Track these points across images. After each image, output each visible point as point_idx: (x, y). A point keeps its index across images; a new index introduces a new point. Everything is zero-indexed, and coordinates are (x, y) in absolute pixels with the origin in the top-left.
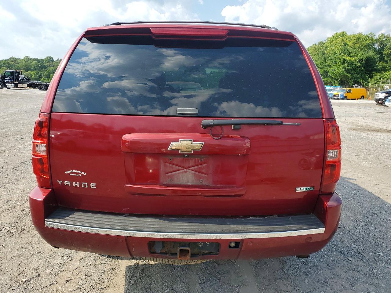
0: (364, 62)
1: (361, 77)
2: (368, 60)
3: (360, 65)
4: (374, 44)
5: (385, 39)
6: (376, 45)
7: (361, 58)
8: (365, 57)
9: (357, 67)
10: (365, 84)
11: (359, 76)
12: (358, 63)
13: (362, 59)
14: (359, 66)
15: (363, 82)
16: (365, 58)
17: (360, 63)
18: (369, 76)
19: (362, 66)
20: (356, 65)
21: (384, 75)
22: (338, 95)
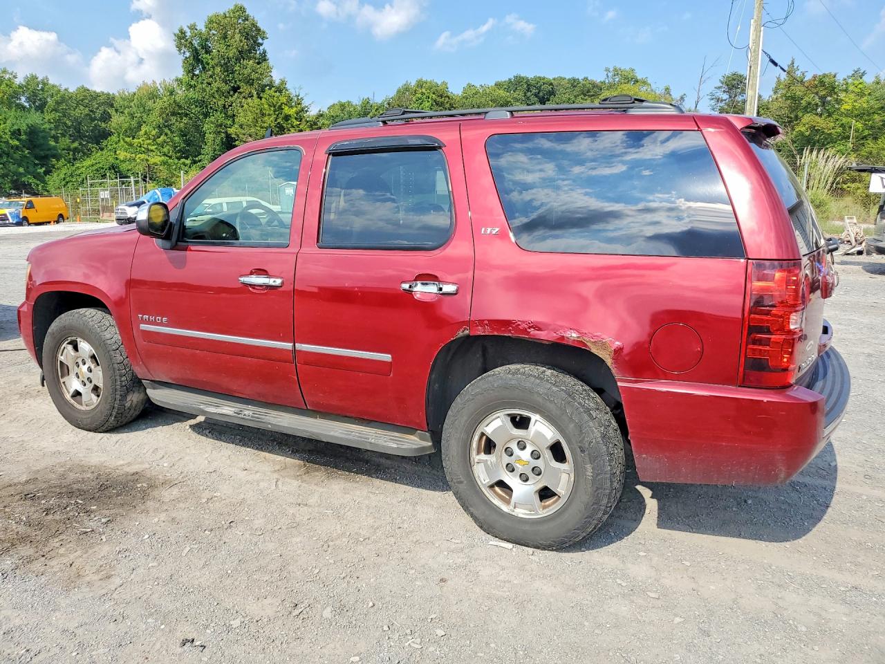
0: (23, 137)
1: (27, 172)
2: (33, 132)
3: (17, 143)
4: (16, 95)
5: (40, 86)
6: (23, 99)
7: (16, 127)
8: (24, 125)
9: (12, 147)
10: (40, 188)
11: (21, 170)
12: (11, 138)
13: (19, 130)
14: (17, 148)
15: (36, 184)
16: (25, 129)
17: (17, 140)
18: (44, 169)
19: (24, 146)
20: (7, 142)
21: (78, 168)
22: (5, 215)
